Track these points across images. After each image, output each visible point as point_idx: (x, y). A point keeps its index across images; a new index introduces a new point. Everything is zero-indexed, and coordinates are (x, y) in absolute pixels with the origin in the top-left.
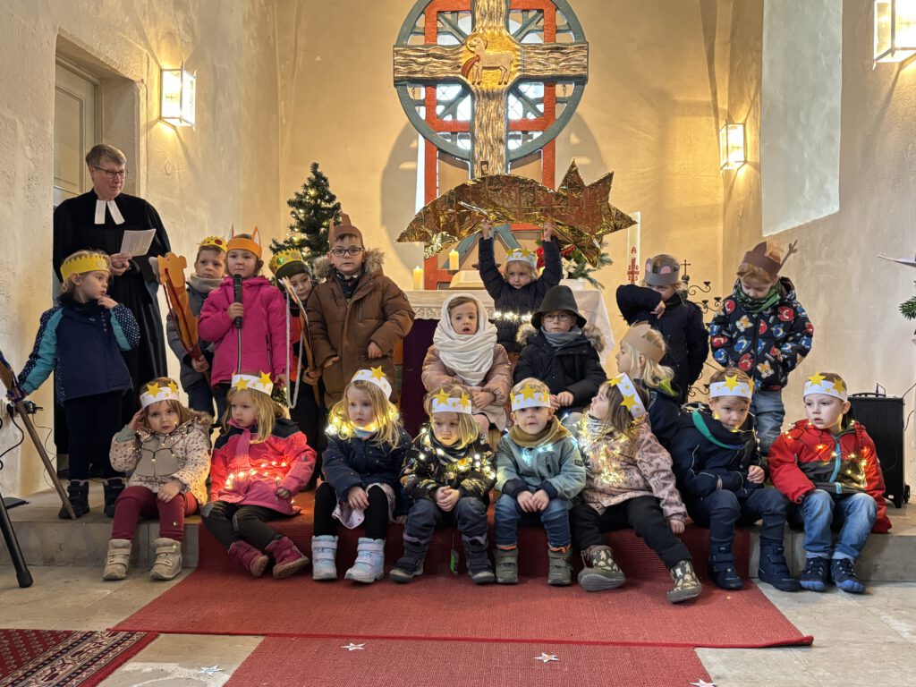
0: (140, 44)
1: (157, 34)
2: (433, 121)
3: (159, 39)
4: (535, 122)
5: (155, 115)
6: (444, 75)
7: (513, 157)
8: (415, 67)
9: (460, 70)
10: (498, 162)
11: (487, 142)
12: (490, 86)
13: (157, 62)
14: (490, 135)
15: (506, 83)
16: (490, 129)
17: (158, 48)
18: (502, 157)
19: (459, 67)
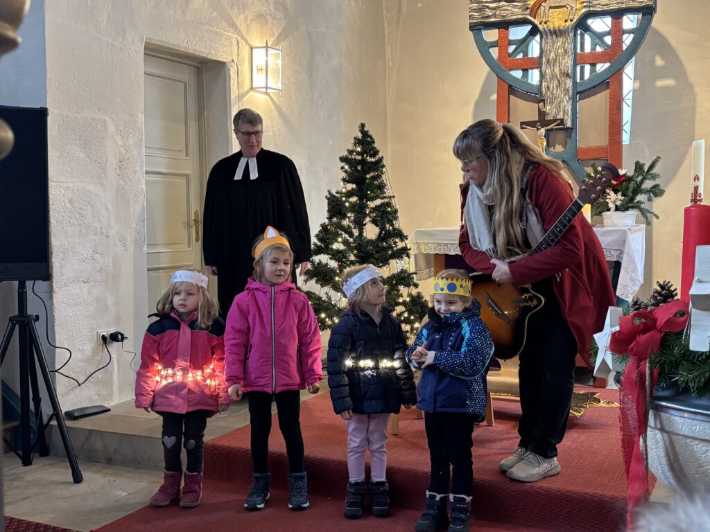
0: (229, 31)
1: (246, 19)
2: (505, 60)
3: (248, 22)
4: (603, 54)
5: (247, 86)
6: (514, 17)
7: (579, 89)
8: (488, 12)
9: (528, 11)
10: (565, 95)
11: (553, 77)
12: (556, 25)
13: (247, 42)
14: (557, 70)
15: (571, 20)
16: (557, 63)
17: (248, 30)
18: (568, 90)
19: (527, 8)
